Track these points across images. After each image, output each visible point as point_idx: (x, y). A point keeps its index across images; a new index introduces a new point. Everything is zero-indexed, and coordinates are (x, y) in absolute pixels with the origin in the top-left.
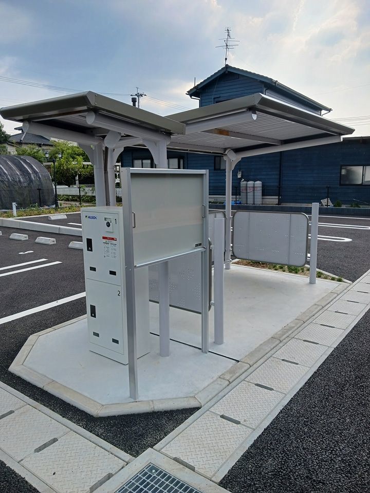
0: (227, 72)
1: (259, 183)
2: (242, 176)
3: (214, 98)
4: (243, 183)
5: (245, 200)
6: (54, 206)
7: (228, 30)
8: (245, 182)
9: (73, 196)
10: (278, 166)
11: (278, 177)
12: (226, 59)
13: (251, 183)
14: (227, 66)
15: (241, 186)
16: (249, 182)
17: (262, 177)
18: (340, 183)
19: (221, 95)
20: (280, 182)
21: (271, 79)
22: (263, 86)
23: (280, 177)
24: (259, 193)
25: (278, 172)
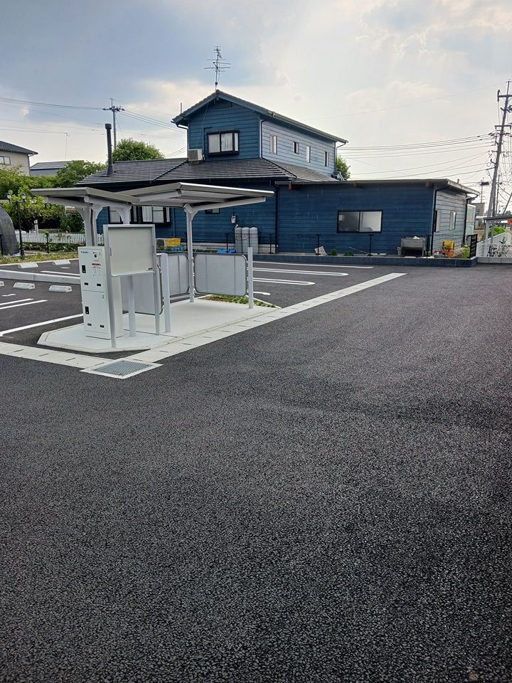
0: (218, 99)
1: (254, 230)
2: (236, 221)
3: (204, 129)
4: (237, 229)
5: (240, 248)
6: (19, 255)
7: (217, 50)
8: (239, 228)
9: (34, 244)
10: (274, 210)
11: (274, 223)
12: (216, 84)
13: (245, 229)
14: (217, 91)
15: (236, 232)
16: (243, 229)
17: (259, 223)
18: (338, 229)
19: (213, 125)
20: (276, 229)
21: (267, 111)
22: (259, 117)
23: (277, 222)
24: (255, 240)
25: (274, 218)
